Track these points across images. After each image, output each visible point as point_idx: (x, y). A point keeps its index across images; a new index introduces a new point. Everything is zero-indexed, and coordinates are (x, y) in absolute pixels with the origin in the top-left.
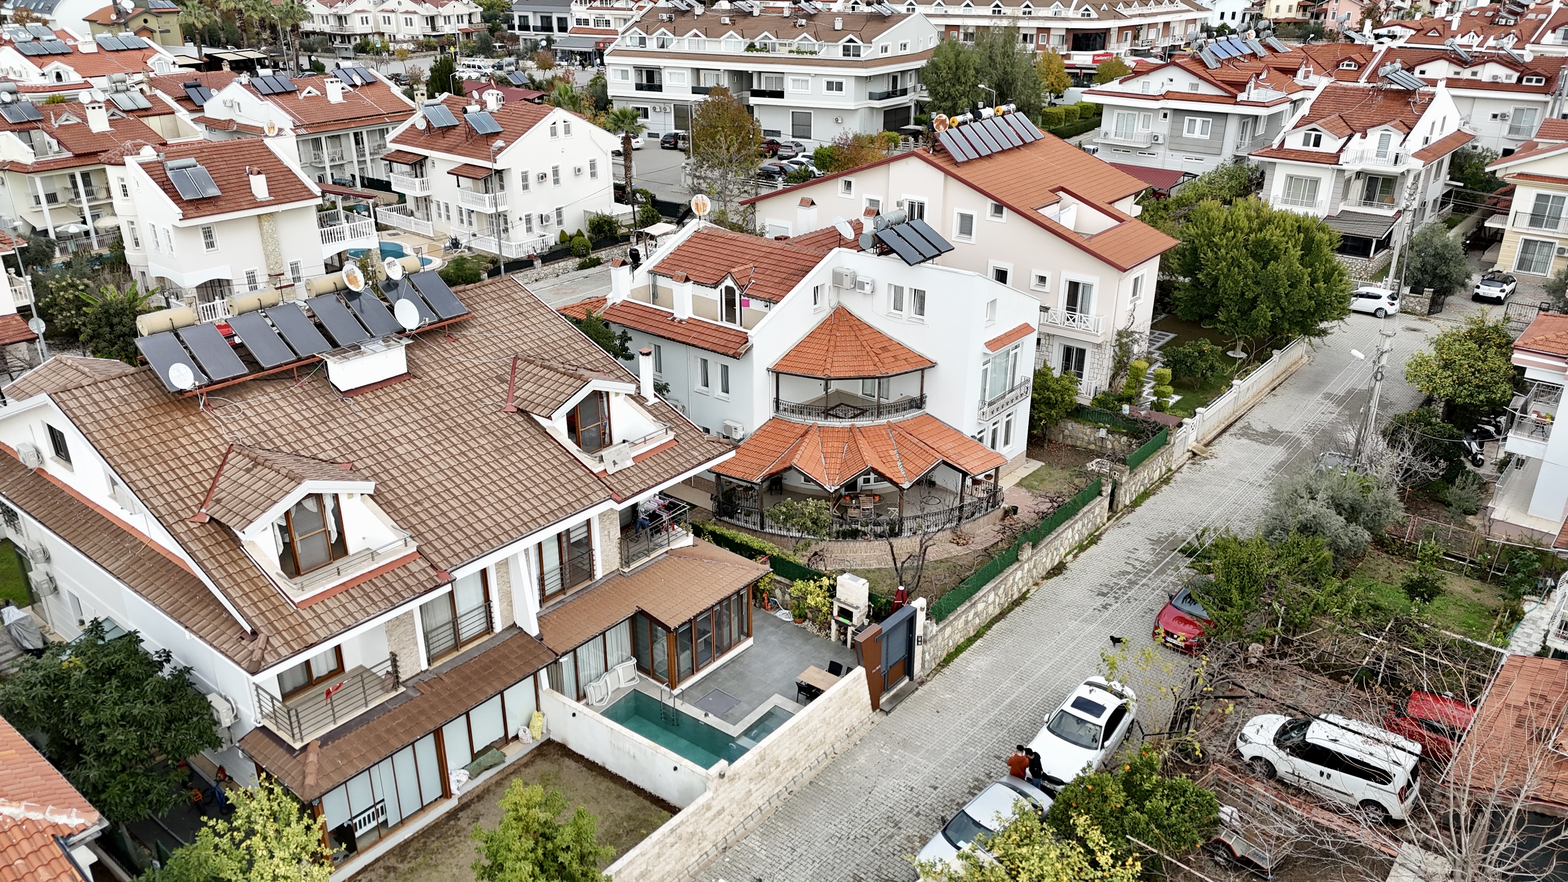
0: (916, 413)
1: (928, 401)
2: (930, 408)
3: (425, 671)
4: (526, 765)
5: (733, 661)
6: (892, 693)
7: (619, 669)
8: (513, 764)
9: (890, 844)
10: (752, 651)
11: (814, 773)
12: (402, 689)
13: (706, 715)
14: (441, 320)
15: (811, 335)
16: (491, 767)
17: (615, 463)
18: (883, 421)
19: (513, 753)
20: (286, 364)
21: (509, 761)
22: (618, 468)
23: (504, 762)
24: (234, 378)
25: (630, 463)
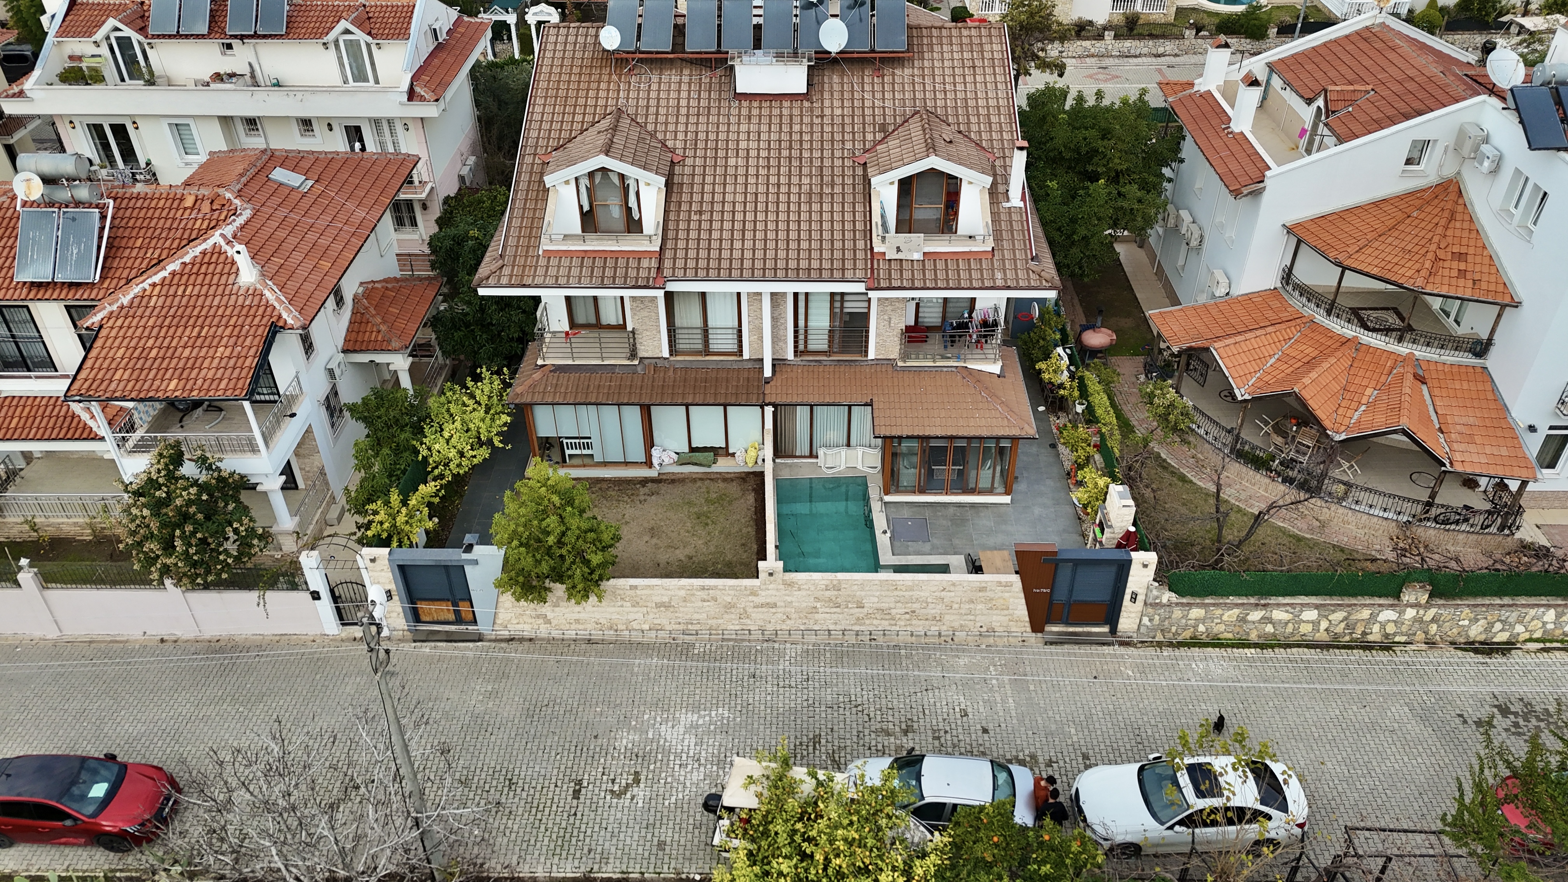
0: (1468, 359)
1: (1494, 351)
2: (1493, 361)
3: (665, 359)
4: (725, 480)
5: (973, 505)
6: (1071, 629)
7: (860, 451)
8: (720, 473)
9: (879, 739)
10: (1002, 509)
11: (910, 639)
12: (636, 362)
13: (885, 532)
14: (873, 51)
15: (1377, 204)
16: (696, 464)
17: (898, 249)
18: (1403, 349)
19: (723, 465)
20: (706, 53)
21: (715, 468)
22: (900, 256)
23: (709, 466)
24: (658, 53)
25: (917, 256)
